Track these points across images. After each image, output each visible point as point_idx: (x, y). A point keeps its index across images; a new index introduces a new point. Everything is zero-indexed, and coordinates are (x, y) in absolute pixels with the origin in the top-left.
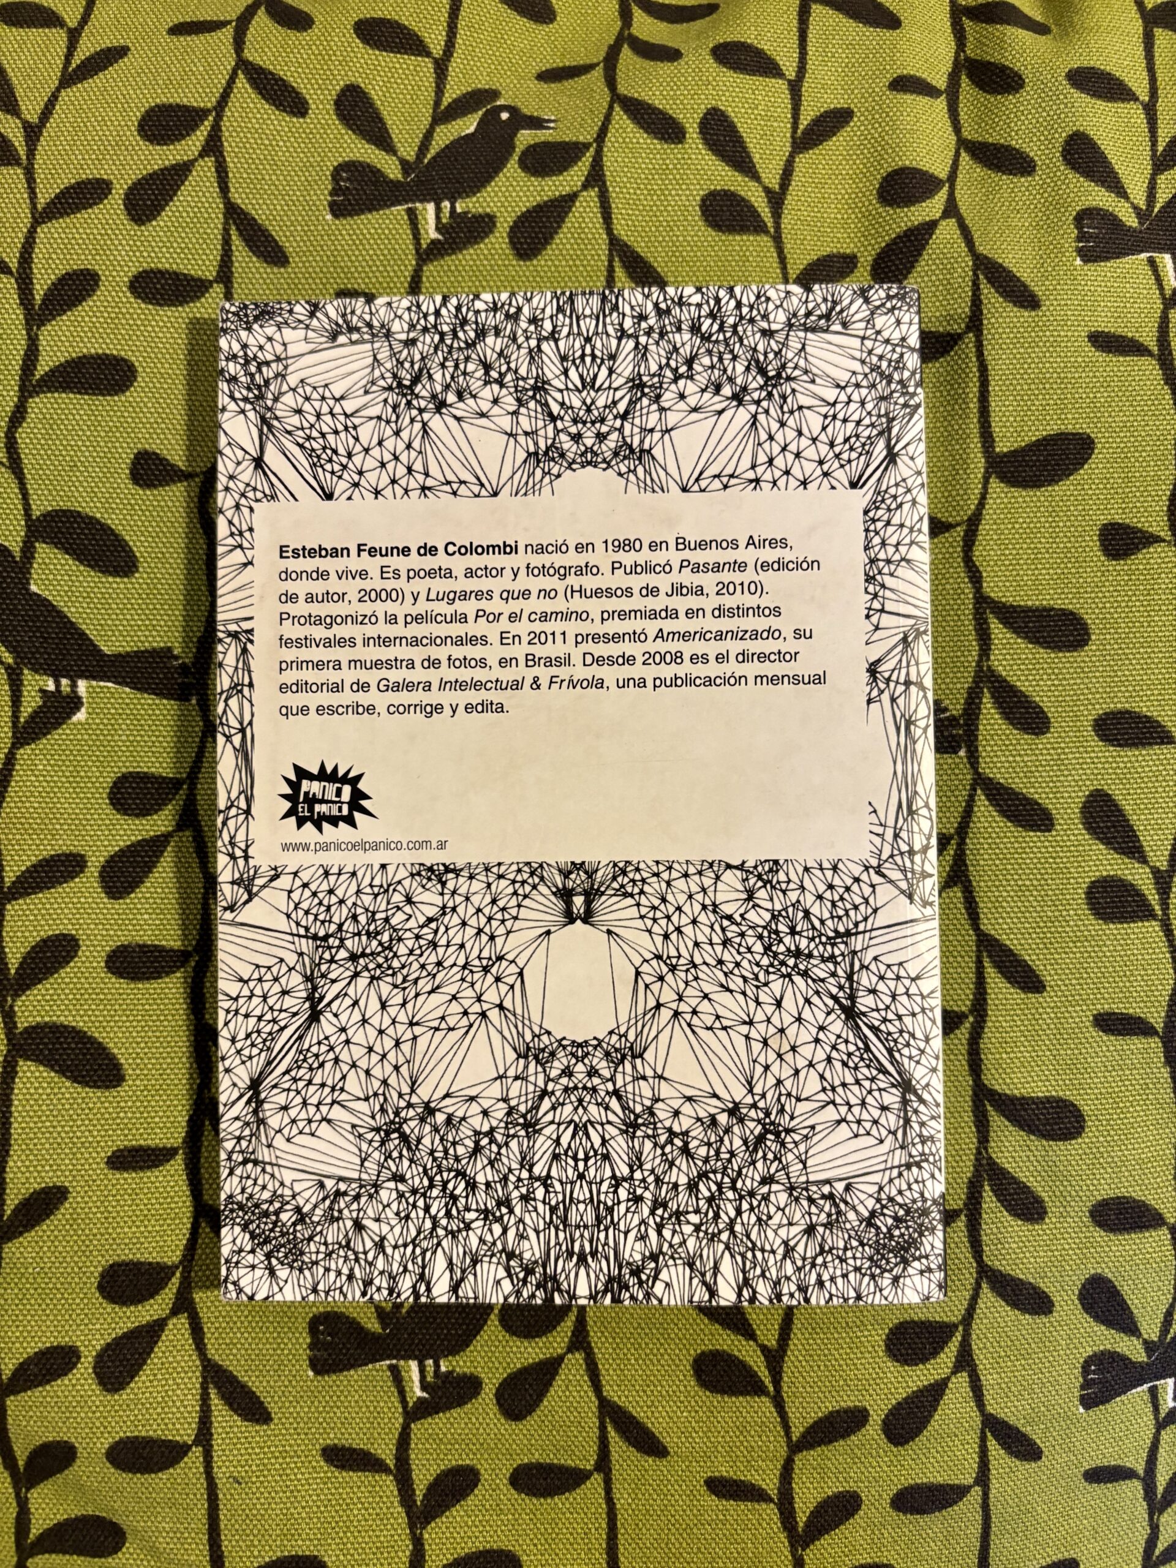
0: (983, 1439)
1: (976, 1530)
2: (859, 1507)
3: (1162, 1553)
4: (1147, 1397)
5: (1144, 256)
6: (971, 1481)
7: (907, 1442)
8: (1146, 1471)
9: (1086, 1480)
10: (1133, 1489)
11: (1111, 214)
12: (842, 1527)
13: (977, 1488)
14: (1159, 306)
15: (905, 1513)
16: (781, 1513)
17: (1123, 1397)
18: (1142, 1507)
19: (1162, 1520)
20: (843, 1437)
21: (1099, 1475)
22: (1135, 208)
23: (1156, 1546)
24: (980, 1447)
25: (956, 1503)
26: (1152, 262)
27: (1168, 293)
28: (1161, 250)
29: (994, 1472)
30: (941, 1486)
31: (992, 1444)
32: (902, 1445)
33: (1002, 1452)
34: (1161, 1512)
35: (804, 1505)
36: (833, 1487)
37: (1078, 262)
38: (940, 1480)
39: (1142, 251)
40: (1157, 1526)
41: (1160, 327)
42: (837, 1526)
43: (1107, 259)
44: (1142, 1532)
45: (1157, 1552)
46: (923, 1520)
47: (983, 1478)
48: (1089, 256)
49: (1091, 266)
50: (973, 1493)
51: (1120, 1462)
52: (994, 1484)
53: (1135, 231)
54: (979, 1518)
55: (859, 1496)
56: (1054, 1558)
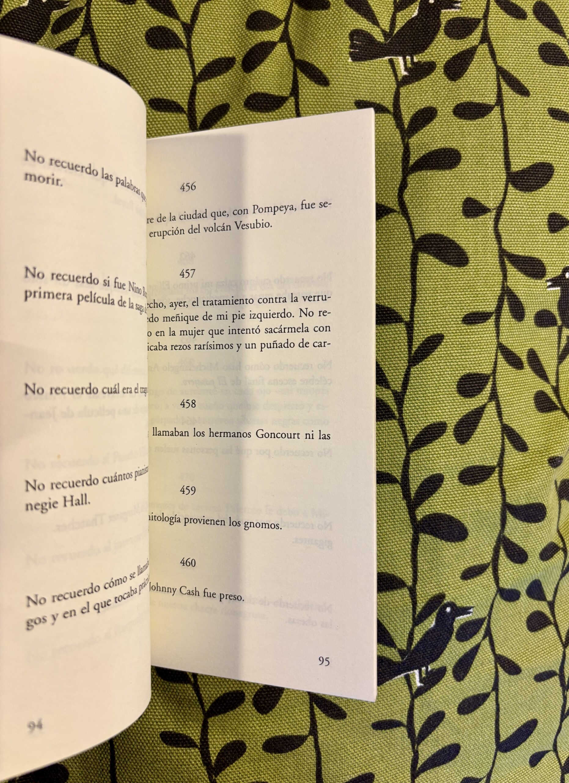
0: (312, 708)
1: (313, 761)
2: (245, 751)
3: (421, 766)
4: (404, 681)
5: (387, 58)
6: (307, 733)
7: (268, 712)
8: (408, 722)
9: (374, 728)
10: (402, 732)
11: (369, 34)
12: (236, 762)
13: (310, 737)
14: (394, 86)
15: (271, 753)
16: (202, 755)
17: (390, 681)
18: (407, 742)
19: (420, 748)
20: (232, 710)
21: (380, 726)
22: (383, 31)
23: (417, 763)
24: (310, 713)
25: (299, 746)
26: (391, 62)
27: (400, 78)
28: (397, 54)
29: (319, 727)
30: (291, 736)
31: (317, 711)
32: (266, 713)
33: (323, 715)
34: (418, 744)
35: (214, 750)
36: (230, 738)
37: (350, 60)
38: (289, 733)
39: (386, 56)
40: (417, 752)
41: (395, 97)
42: (234, 761)
43: (365, 60)
44: (409, 755)
45: (419, 766)
46: (282, 756)
47: (314, 731)
48: (356, 57)
49: (357, 64)
50: (309, 740)
51: (392, 718)
52: (320, 734)
53: (382, 44)
54: (314, 753)
55: (245, 744)
56: (360, 774)
